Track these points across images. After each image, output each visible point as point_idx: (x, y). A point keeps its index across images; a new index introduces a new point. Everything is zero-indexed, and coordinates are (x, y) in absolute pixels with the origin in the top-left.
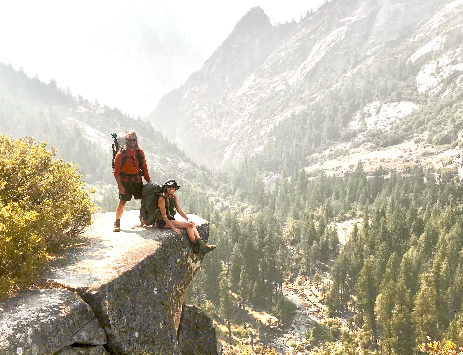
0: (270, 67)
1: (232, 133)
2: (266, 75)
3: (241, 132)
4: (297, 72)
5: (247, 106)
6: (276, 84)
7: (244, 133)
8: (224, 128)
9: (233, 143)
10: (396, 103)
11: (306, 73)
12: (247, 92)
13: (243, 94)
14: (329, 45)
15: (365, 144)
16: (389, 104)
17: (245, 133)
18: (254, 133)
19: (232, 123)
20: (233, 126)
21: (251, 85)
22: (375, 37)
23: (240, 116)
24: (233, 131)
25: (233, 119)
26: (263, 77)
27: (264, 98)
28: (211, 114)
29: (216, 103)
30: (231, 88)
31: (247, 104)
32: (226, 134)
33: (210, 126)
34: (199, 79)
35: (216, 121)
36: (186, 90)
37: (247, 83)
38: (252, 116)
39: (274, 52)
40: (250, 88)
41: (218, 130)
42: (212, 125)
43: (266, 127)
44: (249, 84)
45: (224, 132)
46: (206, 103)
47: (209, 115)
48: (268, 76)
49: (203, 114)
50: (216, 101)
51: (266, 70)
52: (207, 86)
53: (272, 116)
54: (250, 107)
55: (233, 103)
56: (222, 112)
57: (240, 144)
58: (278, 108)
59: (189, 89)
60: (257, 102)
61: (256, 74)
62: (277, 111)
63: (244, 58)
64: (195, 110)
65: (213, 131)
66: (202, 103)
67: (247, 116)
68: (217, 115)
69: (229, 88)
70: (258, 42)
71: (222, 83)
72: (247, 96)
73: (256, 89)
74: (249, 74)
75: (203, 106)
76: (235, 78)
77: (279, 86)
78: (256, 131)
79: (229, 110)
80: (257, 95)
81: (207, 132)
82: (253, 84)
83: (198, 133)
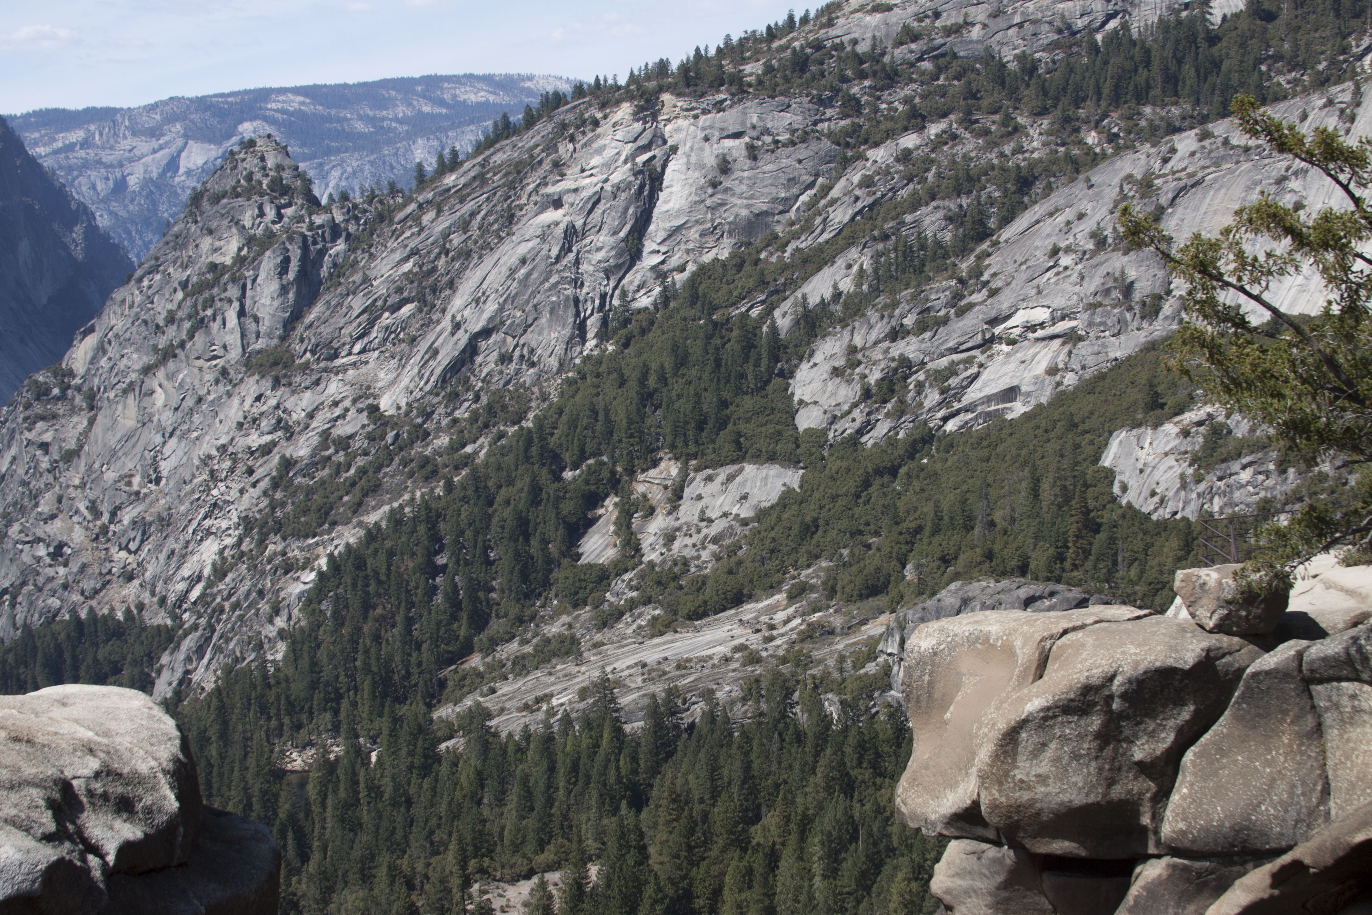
0: (313, 352)
1: (184, 595)
2: (298, 379)
3: (214, 590)
4: (408, 368)
5: (234, 494)
6: (338, 412)
7: (225, 593)
8: (155, 578)
9: (185, 636)
10: (730, 469)
11: (438, 371)
12: (232, 439)
13: (218, 449)
14: (513, 271)
15: (636, 612)
16: (709, 471)
17: (230, 595)
18: (261, 593)
19: (183, 558)
20: (186, 571)
21: (245, 418)
22: (663, 249)
23: (208, 533)
24: (188, 591)
25: (188, 542)
26: (290, 384)
27: (296, 462)
28: (104, 530)
29: (122, 485)
30: (174, 430)
31: (236, 486)
32: (163, 601)
33: (101, 574)
34: (58, 399)
35: (123, 554)
36: (5, 442)
37: (234, 411)
38: (252, 529)
39: (327, 297)
40: (246, 426)
41: (131, 590)
42: (110, 572)
43: (304, 568)
44: (241, 413)
45: (153, 594)
46: (83, 485)
47: (96, 530)
48: (308, 383)
49: (71, 530)
50: (121, 478)
51: (298, 362)
52: (85, 423)
53: (326, 526)
54: (246, 496)
55: (185, 482)
56: (144, 518)
57: (211, 637)
58: (346, 499)
59: (17, 436)
60: (273, 478)
61: (263, 377)
62: (342, 509)
63: (219, 318)
64: (41, 514)
65: (112, 592)
66: (68, 486)
67: (237, 533)
68: (125, 531)
69: (170, 429)
70: (269, 262)
71: (142, 409)
72: (234, 458)
73: (266, 429)
74: (240, 376)
75: (73, 499)
76: (190, 392)
77: (348, 418)
78: (269, 585)
79: (170, 509)
80: (270, 452)
81: (86, 598)
82: (254, 410)
83: (55, 603)
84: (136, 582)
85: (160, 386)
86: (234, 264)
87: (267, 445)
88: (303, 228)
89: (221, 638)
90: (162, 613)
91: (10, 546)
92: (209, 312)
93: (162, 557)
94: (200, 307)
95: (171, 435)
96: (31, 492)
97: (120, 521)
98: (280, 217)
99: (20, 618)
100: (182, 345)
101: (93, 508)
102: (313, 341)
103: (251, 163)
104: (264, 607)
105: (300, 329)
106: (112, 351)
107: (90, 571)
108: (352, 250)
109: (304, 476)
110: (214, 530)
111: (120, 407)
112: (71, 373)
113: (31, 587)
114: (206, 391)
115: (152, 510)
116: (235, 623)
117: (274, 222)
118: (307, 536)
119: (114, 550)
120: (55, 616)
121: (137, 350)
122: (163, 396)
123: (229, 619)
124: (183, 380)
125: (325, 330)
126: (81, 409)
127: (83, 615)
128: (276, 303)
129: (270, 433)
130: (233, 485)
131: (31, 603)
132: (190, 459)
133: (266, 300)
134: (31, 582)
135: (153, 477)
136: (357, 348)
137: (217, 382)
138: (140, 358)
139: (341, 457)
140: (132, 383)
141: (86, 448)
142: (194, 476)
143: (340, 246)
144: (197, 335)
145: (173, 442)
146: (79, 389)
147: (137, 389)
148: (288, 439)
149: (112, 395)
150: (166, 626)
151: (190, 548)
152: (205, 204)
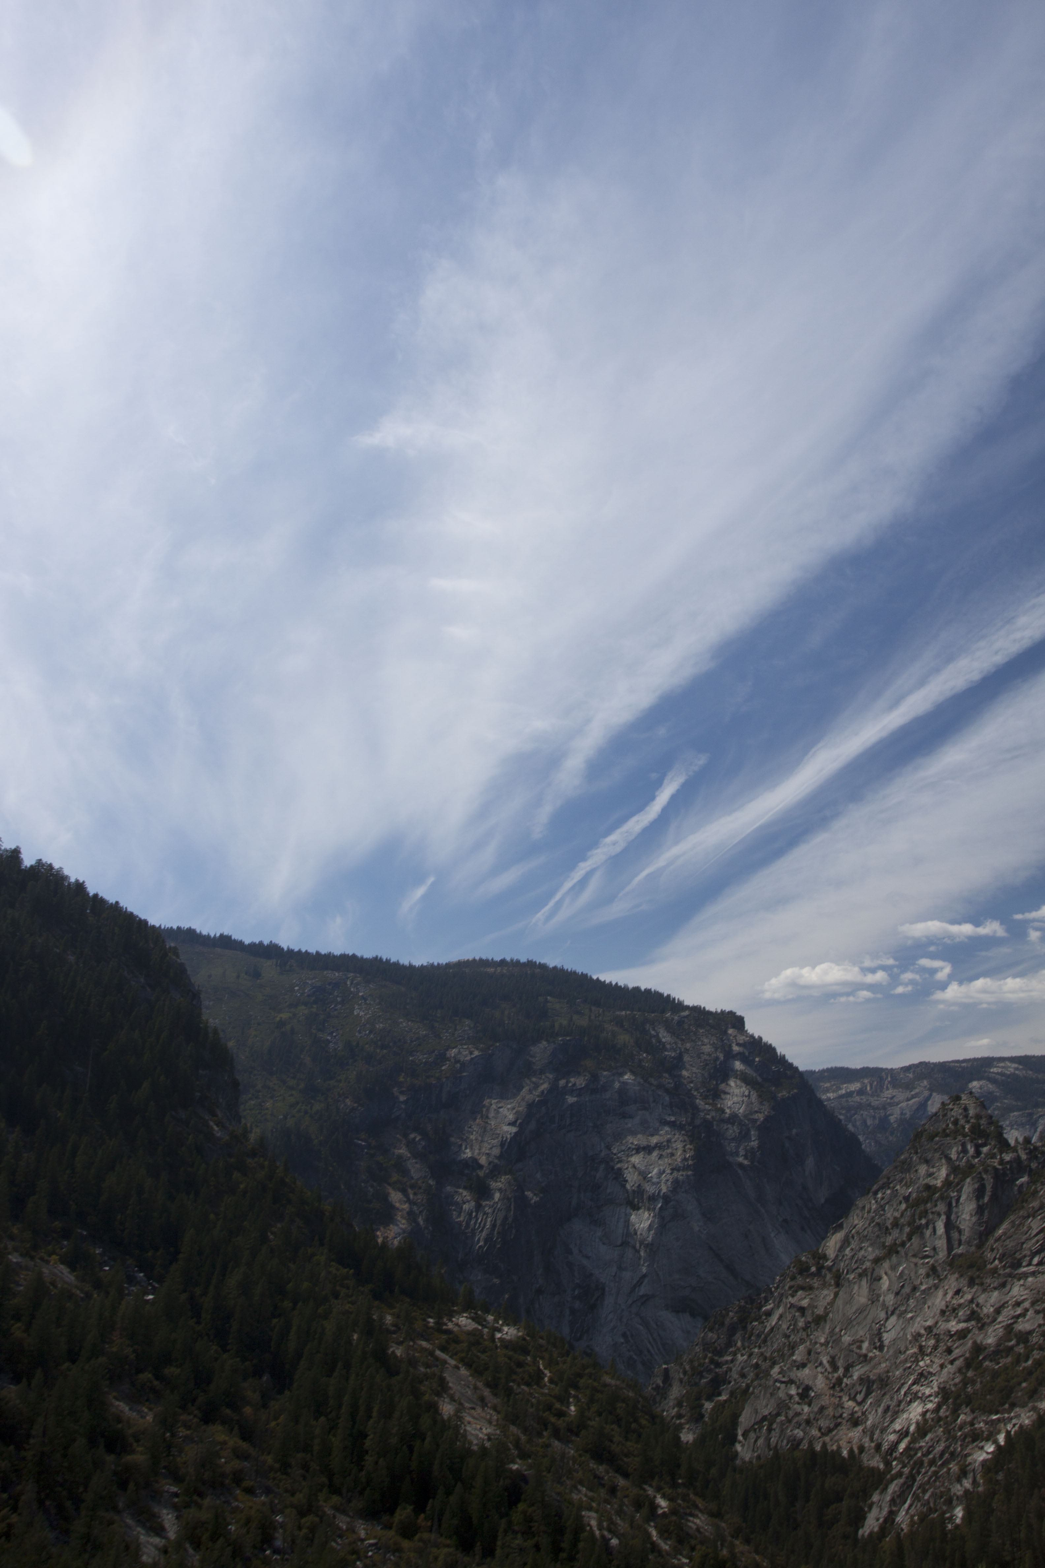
0: (1001, 1261)
1: (894, 1446)
2: (988, 1281)
3: (917, 1445)
5: (935, 1368)
6: (1019, 1311)
7: (925, 1450)
8: (874, 1427)
9: (892, 1480)
12: (937, 1323)
13: (925, 1329)
17: (929, 1452)
18: (952, 1454)
19: (896, 1414)
20: (897, 1426)
21: (947, 1307)
23: (916, 1397)
24: (898, 1442)
25: (900, 1402)
26: (982, 1284)
27: (985, 1348)
28: (839, 1381)
29: (854, 1347)
30: (895, 1309)
31: (938, 1361)
32: (878, 1447)
33: (834, 1416)
34: (813, 1275)
35: (851, 1404)
36: (776, 1302)
37: (938, 1300)
38: (948, 1399)
39: (1012, 1217)
40: (947, 1313)
41: (856, 1434)
42: (841, 1416)
43: (987, 1440)
44: (944, 1303)
45: (872, 1440)
46: (826, 1344)
47: (833, 1381)
48: (996, 1284)
49: (815, 1377)
50: (854, 1342)
51: (989, 1266)
52: (832, 1296)
53: (1007, 1406)
54: (945, 1370)
55: (900, 1352)
56: (868, 1377)
57: (912, 1486)
58: (1024, 1385)
59: (784, 1300)
60: (966, 1359)
61: (961, 1276)
62: (1020, 1394)
63: (931, 1226)
64: (795, 1361)
65: (841, 1433)
66: (816, 1343)
67: (936, 1400)
68: (854, 1385)
69: (891, 1309)
70: (968, 1187)
71: (871, 1290)
72: (937, 1338)
73: (962, 1318)
74: (945, 1273)
75: (819, 1353)
76: (908, 1281)
77: (1027, 1317)
78: (959, 1449)
79: (888, 1372)
80: (965, 1337)
81: (823, 1434)
82: (954, 1302)
83: (799, 1433)
84: (860, 1428)
85: (886, 1273)
86: (943, 1186)
87: (962, 1330)
88: (995, 1163)
89: (919, 1488)
90: (877, 1458)
91: (771, 1383)
92: (923, 1221)
93: (880, 1410)
94: (917, 1217)
95: (893, 1313)
96: (790, 1343)
97: (851, 1376)
98: (978, 1153)
99: (773, 1441)
100: (903, 1244)
101: (833, 1363)
102: (1001, 1251)
103: (956, 1112)
104: (954, 1467)
105: (991, 1241)
106: (854, 1244)
107: (826, 1412)
108: (1032, 1182)
109: (991, 1361)
110: (920, 1395)
111: (856, 1287)
112: (825, 1257)
113: (783, 1418)
114: (919, 1282)
115: (875, 1371)
116: (931, 1477)
117: (973, 1157)
118: (991, 1412)
119: (845, 1398)
120: (799, 1444)
121: (871, 1245)
122: (887, 1283)
123: (926, 1473)
124: (902, 1271)
125: (1010, 1244)
126: (830, 1285)
127: (818, 1448)
128: (974, 1219)
129: (965, 1321)
130: (936, 1360)
131: (782, 1431)
132: (905, 1334)
133: (965, 1216)
134: (783, 1414)
135: (878, 1344)
136: (1036, 1260)
137: (928, 1276)
138: (873, 1251)
139: (1021, 1349)
140: (866, 1269)
141: (831, 1315)
142: (907, 1349)
143: (1024, 1179)
144: (914, 1238)
145: (893, 1320)
146: (830, 1269)
147: (869, 1274)
148: (981, 1328)
149: (851, 1276)
150: (878, 1467)
151: (901, 1407)
152: (923, 1140)
